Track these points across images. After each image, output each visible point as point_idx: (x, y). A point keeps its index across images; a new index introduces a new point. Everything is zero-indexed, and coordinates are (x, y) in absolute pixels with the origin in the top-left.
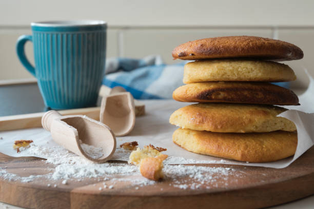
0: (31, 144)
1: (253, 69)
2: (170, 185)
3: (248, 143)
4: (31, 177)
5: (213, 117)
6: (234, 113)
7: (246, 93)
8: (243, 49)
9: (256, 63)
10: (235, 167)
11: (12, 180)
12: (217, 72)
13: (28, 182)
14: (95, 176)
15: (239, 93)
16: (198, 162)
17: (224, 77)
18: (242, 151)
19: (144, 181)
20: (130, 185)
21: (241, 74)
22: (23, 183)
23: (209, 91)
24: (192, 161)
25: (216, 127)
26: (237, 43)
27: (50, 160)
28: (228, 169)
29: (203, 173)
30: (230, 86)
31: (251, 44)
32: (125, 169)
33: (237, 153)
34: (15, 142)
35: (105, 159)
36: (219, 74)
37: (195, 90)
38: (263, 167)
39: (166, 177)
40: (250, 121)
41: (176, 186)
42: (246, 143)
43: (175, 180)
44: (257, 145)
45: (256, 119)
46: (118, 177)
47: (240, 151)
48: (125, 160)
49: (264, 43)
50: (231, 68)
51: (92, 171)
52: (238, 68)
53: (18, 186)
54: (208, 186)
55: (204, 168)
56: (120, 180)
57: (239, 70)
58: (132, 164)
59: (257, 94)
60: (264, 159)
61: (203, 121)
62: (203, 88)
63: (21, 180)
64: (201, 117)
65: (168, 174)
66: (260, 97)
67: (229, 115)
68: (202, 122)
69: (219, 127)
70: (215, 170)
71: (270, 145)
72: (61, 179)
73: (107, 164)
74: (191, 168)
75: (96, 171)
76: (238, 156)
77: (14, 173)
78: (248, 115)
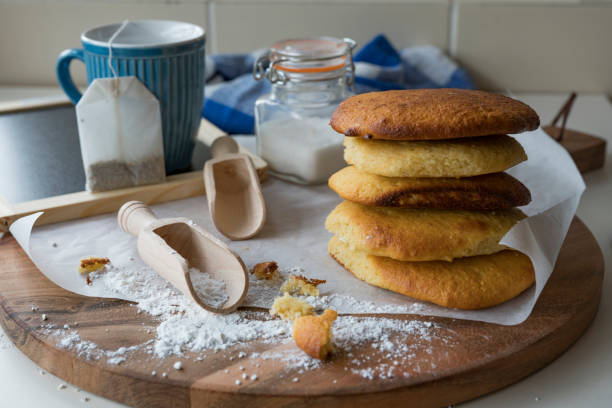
0: (106, 266)
1: (468, 161)
2: (346, 369)
3: (456, 277)
4: (121, 350)
5: (401, 236)
6: (436, 229)
7: (452, 194)
8: (453, 130)
9: (472, 150)
10: (437, 320)
11: (92, 358)
12: (410, 167)
13: (119, 364)
14: (223, 347)
15: (442, 195)
16: (379, 311)
17: (421, 173)
18: (449, 294)
19: (302, 360)
20: (282, 371)
21: (447, 169)
22: (110, 364)
23: (395, 193)
24: (369, 308)
25: (407, 254)
26: (444, 118)
27: (143, 305)
28: (429, 324)
29: (394, 335)
30: (427, 184)
31: (465, 120)
32: (270, 328)
33: (440, 296)
34: (81, 263)
35: (233, 306)
36: (413, 170)
37: (371, 190)
38: (483, 323)
39: (335, 346)
40: (461, 242)
41: (356, 372)
42: (453, 278)
43: (350, 355)
44: (472, 281)
45: (470, 239)
46: (261, 349)
47: (446, 294)
48: (263, 306)
49: (485, 117)
50: (433, 162)
51: (217, 336)
52: (444, 161)
53: (103, 370)
54: (406, 370)
55: (390, 323)
56: (265, 356)
57: (446, 163)
58: (276, 317)
59: (470, 196)
60: (482, 306)
61: (386, 242)
62: (386, 189)
63: (107, 358)
64: (383, 236)
65: (337, 339)
66: (474, 199)
67: (426, 232)
68: (384, 244)
69: (412, 254)
70: (410, 327)
71: (490, 278)
72: (170, 357)
73: (236, 317)
74: (370, 323)
75: (223, 336)
76: (444, 298)
77: (92, 341)
78: (457, 232)
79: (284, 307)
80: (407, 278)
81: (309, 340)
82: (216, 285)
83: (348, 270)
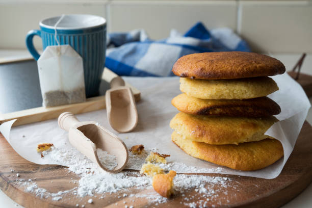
0: (52, 147)
1: (247, 91)
2: (181, 203)
3: (241, 153)
4: (60, 193)
5: (211, 131)
6: (229, 127)
7: (238, 109)
8: (238, 74)
9: (249, 85)
10: (230, 176)
11: (44, 197)
12: (215, 94)
13: (59, 200)
14: (115, 191)
15: (232, 109)
16: (199, 171)
17: (221, 97)
18: (236, 162)
19: (157, 198)
20: (147, 204)
21: (235, 95)
22: (54, 201)
23: (208, 107)
24: (194, 170)
25: (214, 141)
26: (233, 67)
27: (71, 169)
28: (226, 179)
29: (206, 185)
30: (224, 103)
31: (245, 69)
32: (140, 181)
33: (232, 163)
34: (38, 146)
35: (120, 169)
36: (217, 95)
37: (195, 106)
38: (255, 178)
39: (175, 190)
40: (243, 134)
41: (186, 204)
42: (239, 154)
43: (183, 195)
44: (249, 156)
45: (248, 133)
46: (135, 192)
47: (235, 162)
48: (136, 169)
49: (256, 67)
50: (228, 91)
51: (112, 185)
52: (234, 90)
53: (50, 204)
54: (213, 204)
55: (205, 178)
56: (138, 196)
57: (235, 92)
58: (143, 175)
59: (248, 110)
60: (254, 169)
61: (202, 134)
62: (202, 105)
63: (52, 197)
64: (201, 131)
65: (176, 187)
66: (250, 111)
67: (224, 129)
68: (201, 135)
69: (217, 141)
70: (215, 180)
71: (259, 154)
72: (86, 196)
73: (122, 174)
74: (194, 178)
75: (115, 185)
76: (234, 165)
77: (44, 188)
78: (241, 129)
79: (147, 169)
80: (214, 154)
81: (161, 187)
82: (111, 158)
83: (182, 149)
